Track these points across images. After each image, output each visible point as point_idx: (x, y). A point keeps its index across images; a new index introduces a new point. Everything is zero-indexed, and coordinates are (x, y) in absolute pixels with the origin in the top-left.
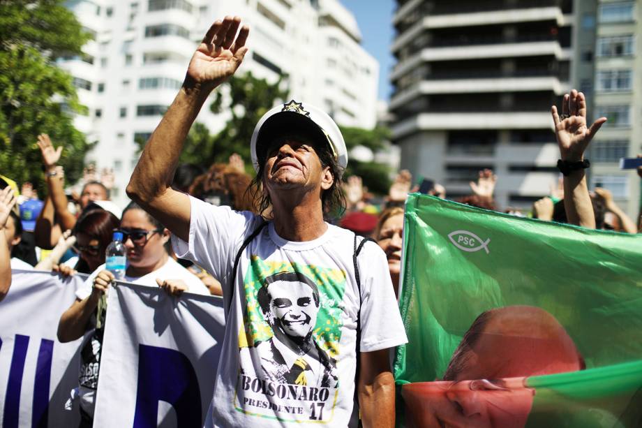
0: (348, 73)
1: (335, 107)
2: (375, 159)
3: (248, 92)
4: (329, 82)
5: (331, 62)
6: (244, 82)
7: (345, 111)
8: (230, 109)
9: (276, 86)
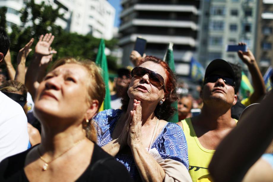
0: (101, 13)
1: (93, 29)
2: (111, 54)
3: (42, 12)
4: (91, 17)
5: (93, 8)
6: (40, 7)
7: (98, 31)
8: (32, 21)
9: (57, 10)
